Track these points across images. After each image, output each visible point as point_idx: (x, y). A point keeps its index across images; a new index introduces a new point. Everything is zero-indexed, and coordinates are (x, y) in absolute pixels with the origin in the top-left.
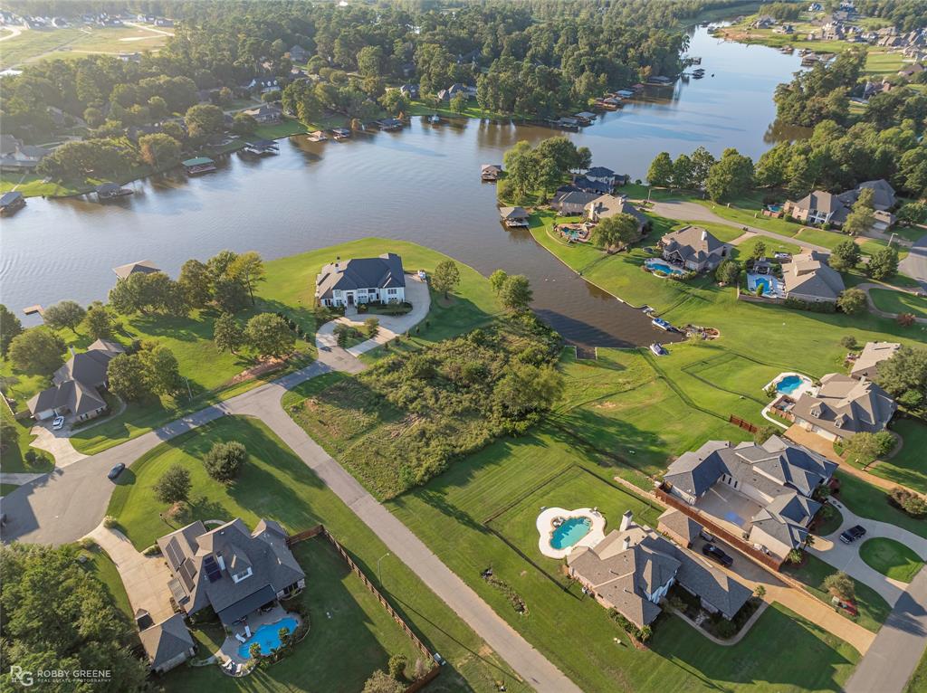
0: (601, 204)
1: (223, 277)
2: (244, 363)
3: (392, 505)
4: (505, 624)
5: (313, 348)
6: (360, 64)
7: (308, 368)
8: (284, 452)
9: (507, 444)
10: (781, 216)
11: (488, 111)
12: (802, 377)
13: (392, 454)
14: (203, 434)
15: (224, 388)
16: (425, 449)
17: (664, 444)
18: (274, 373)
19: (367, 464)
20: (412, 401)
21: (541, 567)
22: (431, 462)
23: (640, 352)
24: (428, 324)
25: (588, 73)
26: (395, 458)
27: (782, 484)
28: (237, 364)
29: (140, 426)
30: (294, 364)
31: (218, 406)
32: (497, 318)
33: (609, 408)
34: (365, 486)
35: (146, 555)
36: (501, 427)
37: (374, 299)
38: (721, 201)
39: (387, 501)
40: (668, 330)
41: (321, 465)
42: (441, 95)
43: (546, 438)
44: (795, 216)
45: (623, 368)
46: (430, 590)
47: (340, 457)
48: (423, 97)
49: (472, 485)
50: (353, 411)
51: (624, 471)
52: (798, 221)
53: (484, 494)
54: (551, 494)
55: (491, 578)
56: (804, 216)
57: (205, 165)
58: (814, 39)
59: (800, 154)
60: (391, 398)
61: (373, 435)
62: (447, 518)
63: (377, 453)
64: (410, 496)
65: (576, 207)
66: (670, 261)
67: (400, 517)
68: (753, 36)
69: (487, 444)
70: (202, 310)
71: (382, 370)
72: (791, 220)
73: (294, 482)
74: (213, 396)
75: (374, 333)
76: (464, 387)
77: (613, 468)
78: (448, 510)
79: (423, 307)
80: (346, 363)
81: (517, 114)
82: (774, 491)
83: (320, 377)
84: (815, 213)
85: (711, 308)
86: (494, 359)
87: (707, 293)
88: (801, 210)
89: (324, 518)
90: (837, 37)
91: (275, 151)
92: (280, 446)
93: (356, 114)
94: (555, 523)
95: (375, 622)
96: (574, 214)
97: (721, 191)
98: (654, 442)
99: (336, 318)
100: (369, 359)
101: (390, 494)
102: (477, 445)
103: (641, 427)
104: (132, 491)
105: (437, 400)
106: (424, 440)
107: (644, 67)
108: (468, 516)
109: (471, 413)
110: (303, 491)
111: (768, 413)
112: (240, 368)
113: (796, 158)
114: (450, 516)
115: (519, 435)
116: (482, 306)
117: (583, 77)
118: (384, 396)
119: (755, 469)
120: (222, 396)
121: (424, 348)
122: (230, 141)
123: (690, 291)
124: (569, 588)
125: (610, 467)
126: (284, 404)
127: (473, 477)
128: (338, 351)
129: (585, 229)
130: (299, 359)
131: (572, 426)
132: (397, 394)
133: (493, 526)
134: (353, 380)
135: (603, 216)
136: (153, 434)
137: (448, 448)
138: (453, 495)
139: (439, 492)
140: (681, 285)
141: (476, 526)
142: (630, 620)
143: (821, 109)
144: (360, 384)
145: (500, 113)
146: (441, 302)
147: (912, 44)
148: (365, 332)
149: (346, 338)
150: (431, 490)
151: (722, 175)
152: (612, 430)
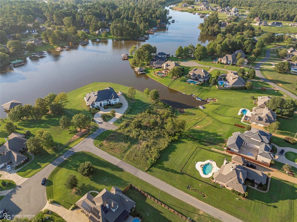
0: (167, 64)
1: (53, 103)
2: (73, 133)
3: (148, 172)
4: (202, 202)
5: (95, 123)
6: (65, 23)
7: (97, 130)
8: (103, 161)
9: (174, 144)
10: (218, 63)
11: (115, 37)
12: (246, 109)
13: (141, 154)
14: (70, 161)
15: (70, 143)
16: (151, 151)
17: (220, 136)
18: (86, 134)
19: (134, 160)
20: (139, 135)
21: (204, 181)
22: (155, 155)
23: (197, 109)
24: (131, 109)
25: (143, 23)
26: (142, 156)
27: (260, 141)
28: (70, 133)
29: (44, 162)
30: (92, 130)
31: (71, 150)
32: (150, 104)
33: (198, 127)
34: (137, 168)
35: (72, 210)
36: (170, 139)
37: (108, 103)
38: (200, 60)
39: (147, 171)
40: (202, 101)
41: (118, 164)
42: (97, 32)
43: (184, 140)
44: (222, 62)
45: (195, 114)
46: (175, 197)
47: (124, 159)
48: (91, 33)
49: (170, 160)
50: (121, 143)
51: (213, 146)
52: (223, 64)
53: (175, 162)
54: (195, 157)
55: (190, 189)
56: (225, 62)
57: (21, 63)
58: (200, 10)
59: (219, 44)
60: (131, 136)
61: (131, 150)
62: (168, 172)
63: (136, 156)
64: (153, 168)
65: (159, 66)
66: (194, 79)
67: (153, 175)
68: (183, 9)
69: (169, 145)
70: (45, 116)
71: (123, 127)
72: (221, 63)
73: (112, 171)
74: (67, 146)
75: (114, 115)
76: (153, 128)
77: (209, 146)
78: (167, 170)
79: (126, 104)
80: (110, 126)
81: (124, 37)
82: (259, 144)
83: (103, 133)
84: (228, 61)
85: (210, 92)
86: (157, 118)
87: (208, 88)
88: (224, 60)
89: (129, 182)
90: (207, 9)
91: (45, 55)
92: (101, 160)
93: (71, 40)
94: (202, 167)
95: (163, 212)
96: (158, 68)
97: (200, 57)
98: (217, 135)
99: (98, 112)
100: (117, 124)
101: (147, 169)
102: (166, 147)
103: (211, 131)
104: (53, 187)
105: (146, 134)
106: (149, 148)
107: (158, 20)
108: (174, 170)
109: (159, 136)
110: (117, 174)
111: (243, 121)
112: (72, 135)
113: (218, 45)
114: (169, 171)
115: (176, 141)
116: (144, 101)
117: (142, 24)
118: (129, 136)
119: (251, 138)
120: (71, 146)
121: (133, 117)
122: (26, 53)
123: (203, 88)
124: (216, 186)
125: (208, 146)
126: (95, 145)
127: (169, 157)
128: (105, 123)
129: (164, 72)
130: (93, 128)
131: (191, 135)
132: (132, 134)
133: (183, 172)
134: (115, 132)
135: (169, 67)
136: (51, 165)
137: (158, 149)
138: (166, 164)
139: (161, 164)
140: (200, 87)
141: (178, 173)
142: (239, 192)
143: (214, 30)
144: (118, 133)
145: (119, 37)
146: (131, 101)
147: (226, 11)
148: (111, 115)
149: (106, 118)
150: (159, 164)
151: (199, 52)
152: (203, 134)
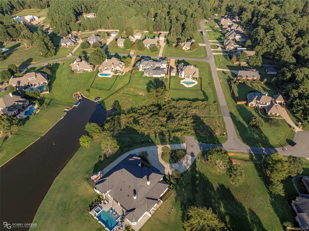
5: (197, 159)
14: (260, 144)
15: (246, 161)
31: (252, 152)
41: (228, 116)
47: (221, 116)
80: (192, 143)
83: (206, 143)
94: (189, 85)
100: (182, 139)
108: (203, 94)
110: (236, 114)
114: (207, 96)
126: (226, 139)
128: (189, 151)
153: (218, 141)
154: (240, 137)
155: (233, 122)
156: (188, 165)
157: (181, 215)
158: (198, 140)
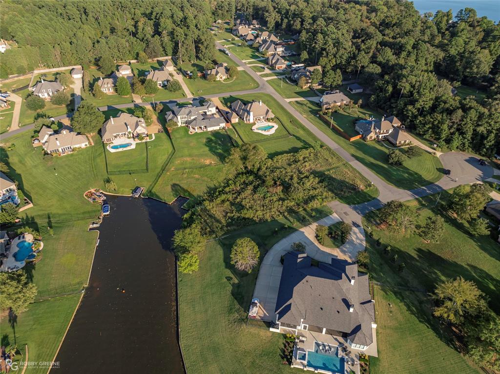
7: (367, 212)
31: (417, 197)
54: (263, 138)
80: (342, 210)
83: (358, 203)
98: (210, 141)
100: (325, 210)
103: (206, 149)
108: (297, 139)
114: (304, 140)
126: (377, 190)
127: (289, 149)
128: (348, 221)
134: (337, 196)
144: (333, 192)
153: (370, 196)
154: (388, 182)
155: (365, 165)
156: (361, 240)
157: (405, 308)
158: (346, 204)
